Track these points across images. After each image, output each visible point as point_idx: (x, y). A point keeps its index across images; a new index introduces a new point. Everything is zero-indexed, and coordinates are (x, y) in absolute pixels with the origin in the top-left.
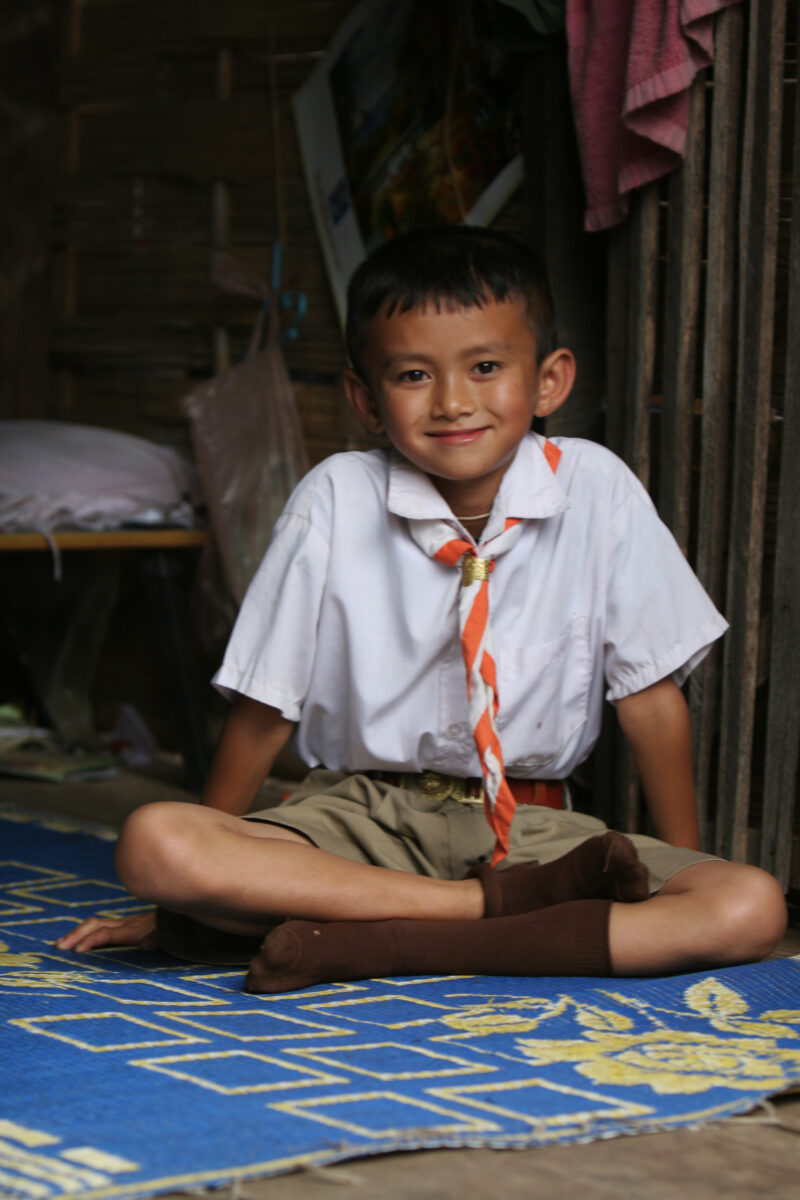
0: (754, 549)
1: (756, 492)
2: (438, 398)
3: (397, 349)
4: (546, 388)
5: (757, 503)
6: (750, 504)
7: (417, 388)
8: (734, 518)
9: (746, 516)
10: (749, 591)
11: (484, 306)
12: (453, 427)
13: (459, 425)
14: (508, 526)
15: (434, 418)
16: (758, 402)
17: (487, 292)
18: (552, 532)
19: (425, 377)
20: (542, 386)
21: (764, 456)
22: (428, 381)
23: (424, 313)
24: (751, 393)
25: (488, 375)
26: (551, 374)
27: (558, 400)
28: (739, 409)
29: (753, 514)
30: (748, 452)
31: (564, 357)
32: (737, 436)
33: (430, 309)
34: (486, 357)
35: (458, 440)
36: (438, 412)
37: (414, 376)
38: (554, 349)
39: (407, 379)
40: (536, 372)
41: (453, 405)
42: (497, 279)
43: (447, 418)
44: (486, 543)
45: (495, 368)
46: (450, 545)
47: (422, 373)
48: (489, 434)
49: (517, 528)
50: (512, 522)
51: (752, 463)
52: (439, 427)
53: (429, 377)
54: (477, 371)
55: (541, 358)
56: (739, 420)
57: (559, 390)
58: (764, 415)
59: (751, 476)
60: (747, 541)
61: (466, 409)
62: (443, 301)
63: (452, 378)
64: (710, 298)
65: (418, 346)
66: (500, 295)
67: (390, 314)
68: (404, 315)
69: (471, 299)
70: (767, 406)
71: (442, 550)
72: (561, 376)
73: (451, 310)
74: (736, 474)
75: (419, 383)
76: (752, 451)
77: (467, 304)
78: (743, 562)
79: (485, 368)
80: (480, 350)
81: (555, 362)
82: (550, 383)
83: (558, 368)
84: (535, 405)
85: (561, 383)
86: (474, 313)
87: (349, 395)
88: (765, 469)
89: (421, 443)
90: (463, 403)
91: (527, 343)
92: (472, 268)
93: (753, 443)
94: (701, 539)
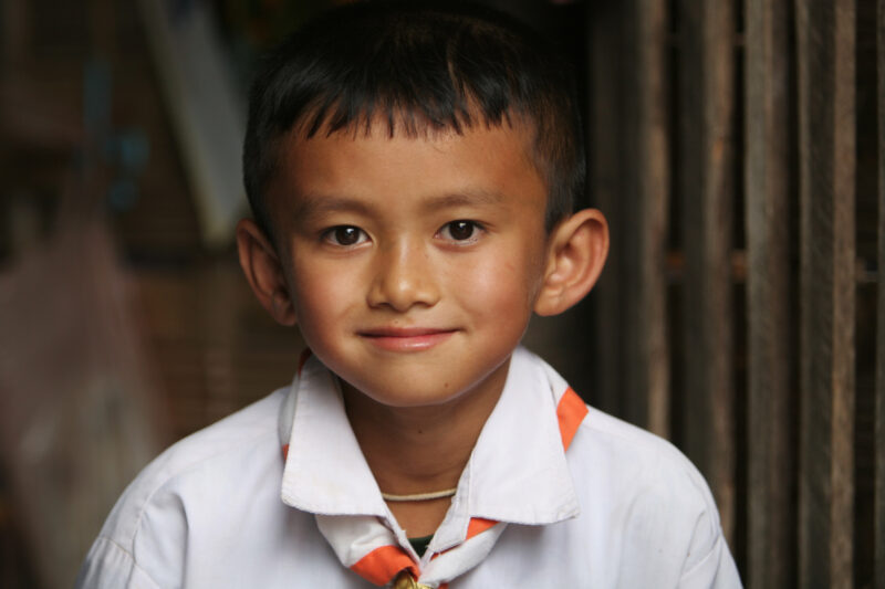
0: (840, 480)
1: (838, 392)
2: (381, 275)
3: (318, 188)
4: (557, 270)
5: (841, 408)
6: (830, 410)
7: (349, 255)
8: (805, 435)
9: (825, 429)
10: (834, 550)
11: (465, 129)
12: (400, 323)
13: (410, 320)
14: (471, 533)
15: (373, 307)
16: (836, 246)
17: (474, 107)
18: (551, 554)
19: (362, 238)
20: (552, 265)
21: (849, 332)
22: (368, 244)
23: (367, 133)
24: (824, 232)
25: (464, 243)
26: (567, 249)
27: (576, 294)
28: (805, 260)
29: (836, 425)
30: (824, 328)
31: (591, 224)
32: (805, 305)
33: (378, 128)
34: (463, 213)
35: (406, 343)
36: (379, 297)
37: (345, 236)
38: (577, 209)
39: (333, 240)
40: (544, 245)
41: (403, 287)
42: (490, 85)
43: (391, 307)
44: (435, 555)
45: (476, 232)
46: (376, 553)
47: (357, 230)
48: (457, 338)
49: (486, 537)
50: (481, 525)
51: (830, 344)
52: (380, 321)
53: (369, 239)
54: (447, 233)
55: (553, 221)
56: (806, 278)
57: (579, 276)
58: (846, 268)
59: (830, 364)
60: (829, 471)
61: (423, 295)
62: (399, 117)
63: (404, 244)
64: (753, 88)
65: (354, 186)
66: (494, 112)
67: (312, 132)
68: (334, 135)
69: (447, 116)
70: (850, 254)
71: (363, 561)
72: (585, 254)
73: (411, 132)
74: (806, 363)
75: (353, 247)
76: (830, 326)
77: (437, 125)
78: (822, 503)
79: (461, 230)
80: (454, 201)
81: (577, 231)
82: (566, 263)
83: (581, 241)
84: (537, 297)
85: (584, 265)
86: (448, 140)
87: (244, 261)
88: (851, 354)
89: (350, 348)
90: (418, 284)
91: (532, 192)
92: (450, 66)
93: (831, 311)
94: (755, 470)
